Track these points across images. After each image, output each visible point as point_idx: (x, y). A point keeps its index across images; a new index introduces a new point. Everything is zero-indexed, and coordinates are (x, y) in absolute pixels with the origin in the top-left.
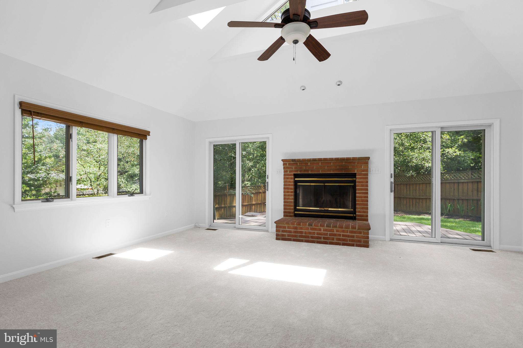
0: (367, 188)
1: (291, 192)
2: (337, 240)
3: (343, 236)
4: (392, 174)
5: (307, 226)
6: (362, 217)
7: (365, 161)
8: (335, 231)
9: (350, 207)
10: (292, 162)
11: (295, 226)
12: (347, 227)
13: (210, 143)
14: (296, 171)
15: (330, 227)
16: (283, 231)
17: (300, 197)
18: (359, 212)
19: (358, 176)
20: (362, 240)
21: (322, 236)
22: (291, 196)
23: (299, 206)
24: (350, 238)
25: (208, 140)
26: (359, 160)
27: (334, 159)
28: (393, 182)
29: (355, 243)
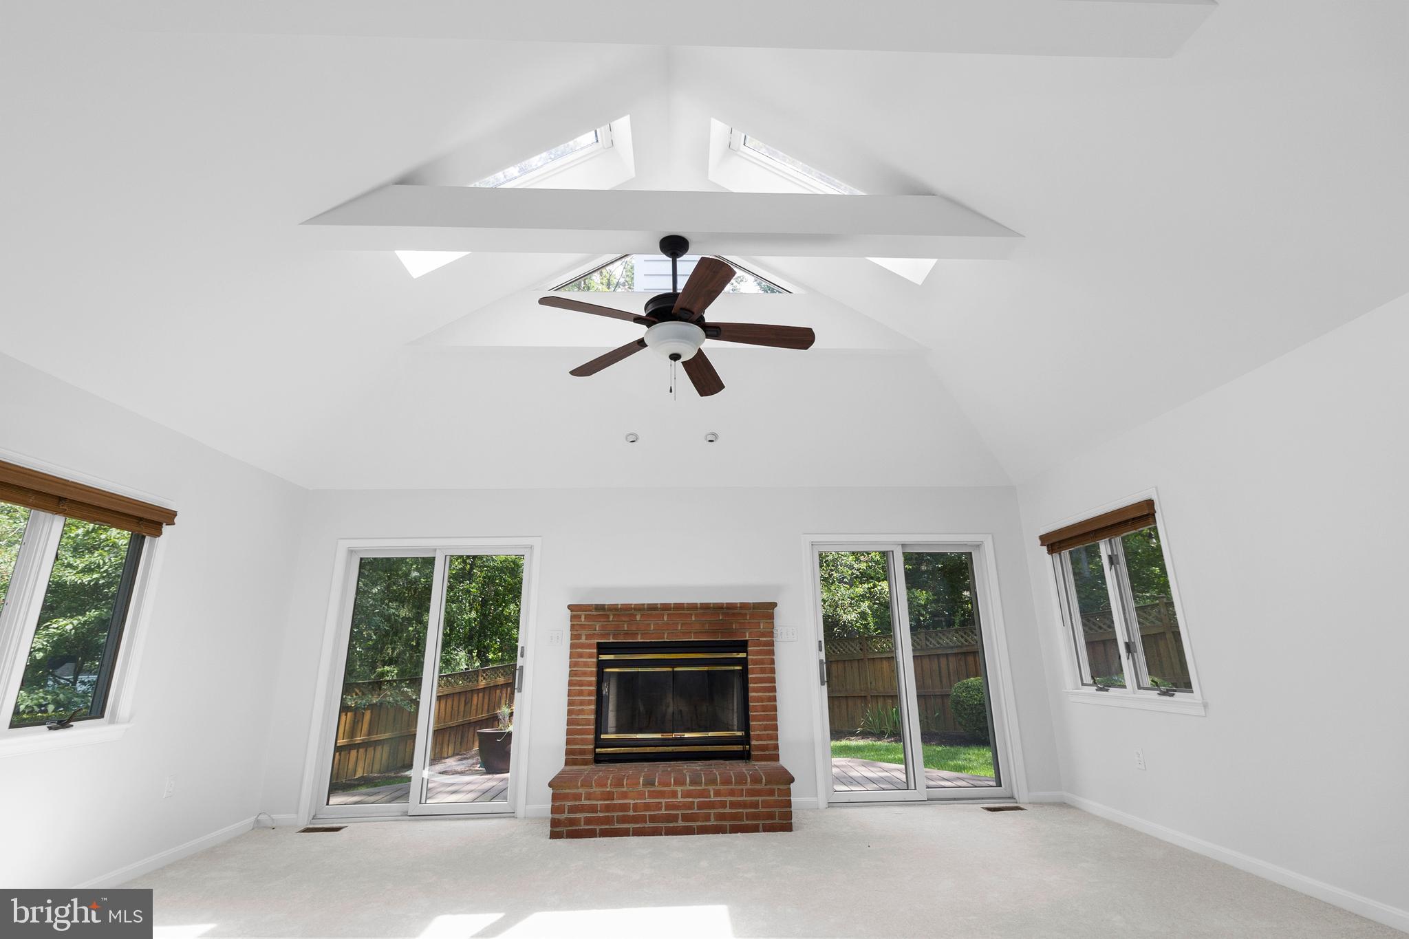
0: (772, 675)
1: (590, 694)
2: (716, 820)
3: (733, 805)
4: (820, 642)
5: (641, 788)
6: (765, 751)
7: (766, 611)
8: (712, 793)
9: (736, 728)
10: (595, 613)
11: (608, 790)
12: (741, 780)
13: (351, 552)
14: (603, 636)
15: (700, 784)
16: (573, 809)
17: (610, 704)
18: (759, 738)
19: (752, 648)
20: (777, 810)
21: (679, 812)
22: (589, 703)
23: (606, 733)
24: (748, 811)
25: (344, 546)
26: (754, 609)
27: (699, 605)
28: (824, 661)
29: (761, 822)
